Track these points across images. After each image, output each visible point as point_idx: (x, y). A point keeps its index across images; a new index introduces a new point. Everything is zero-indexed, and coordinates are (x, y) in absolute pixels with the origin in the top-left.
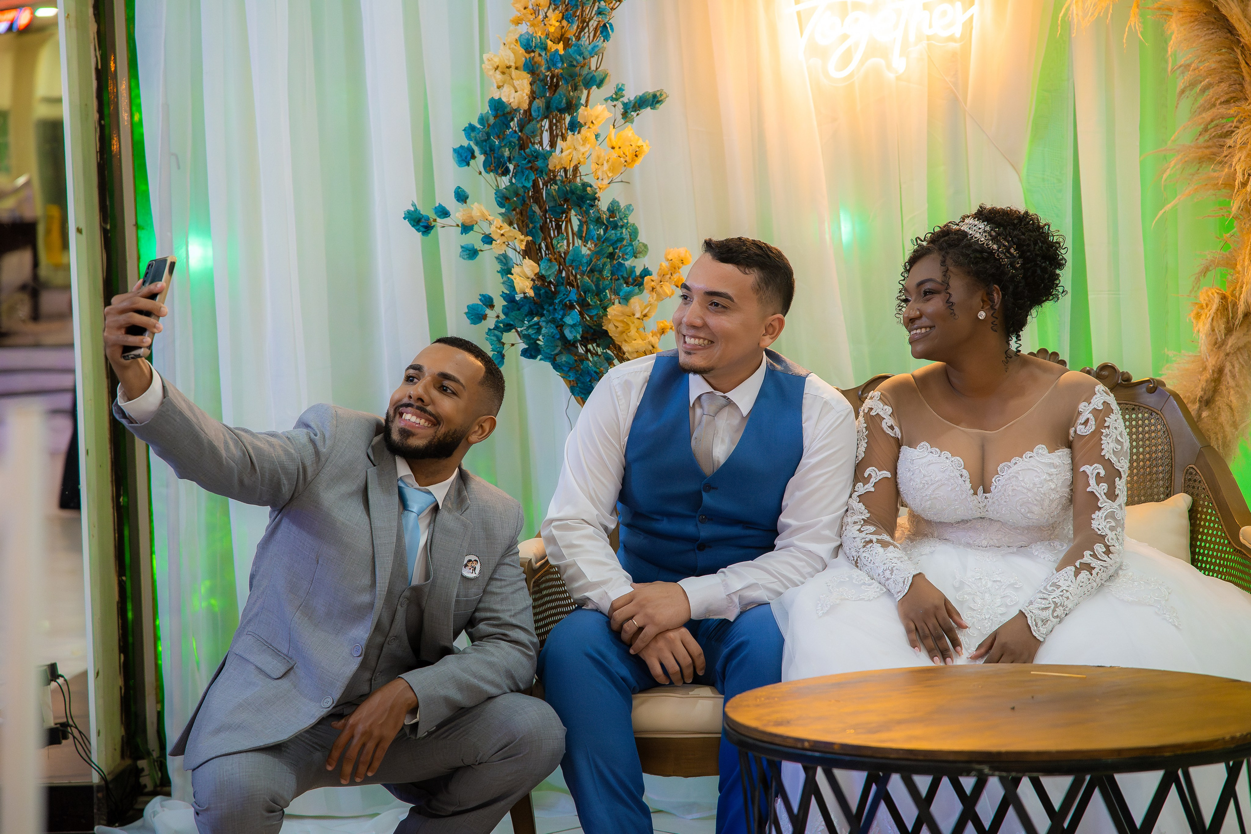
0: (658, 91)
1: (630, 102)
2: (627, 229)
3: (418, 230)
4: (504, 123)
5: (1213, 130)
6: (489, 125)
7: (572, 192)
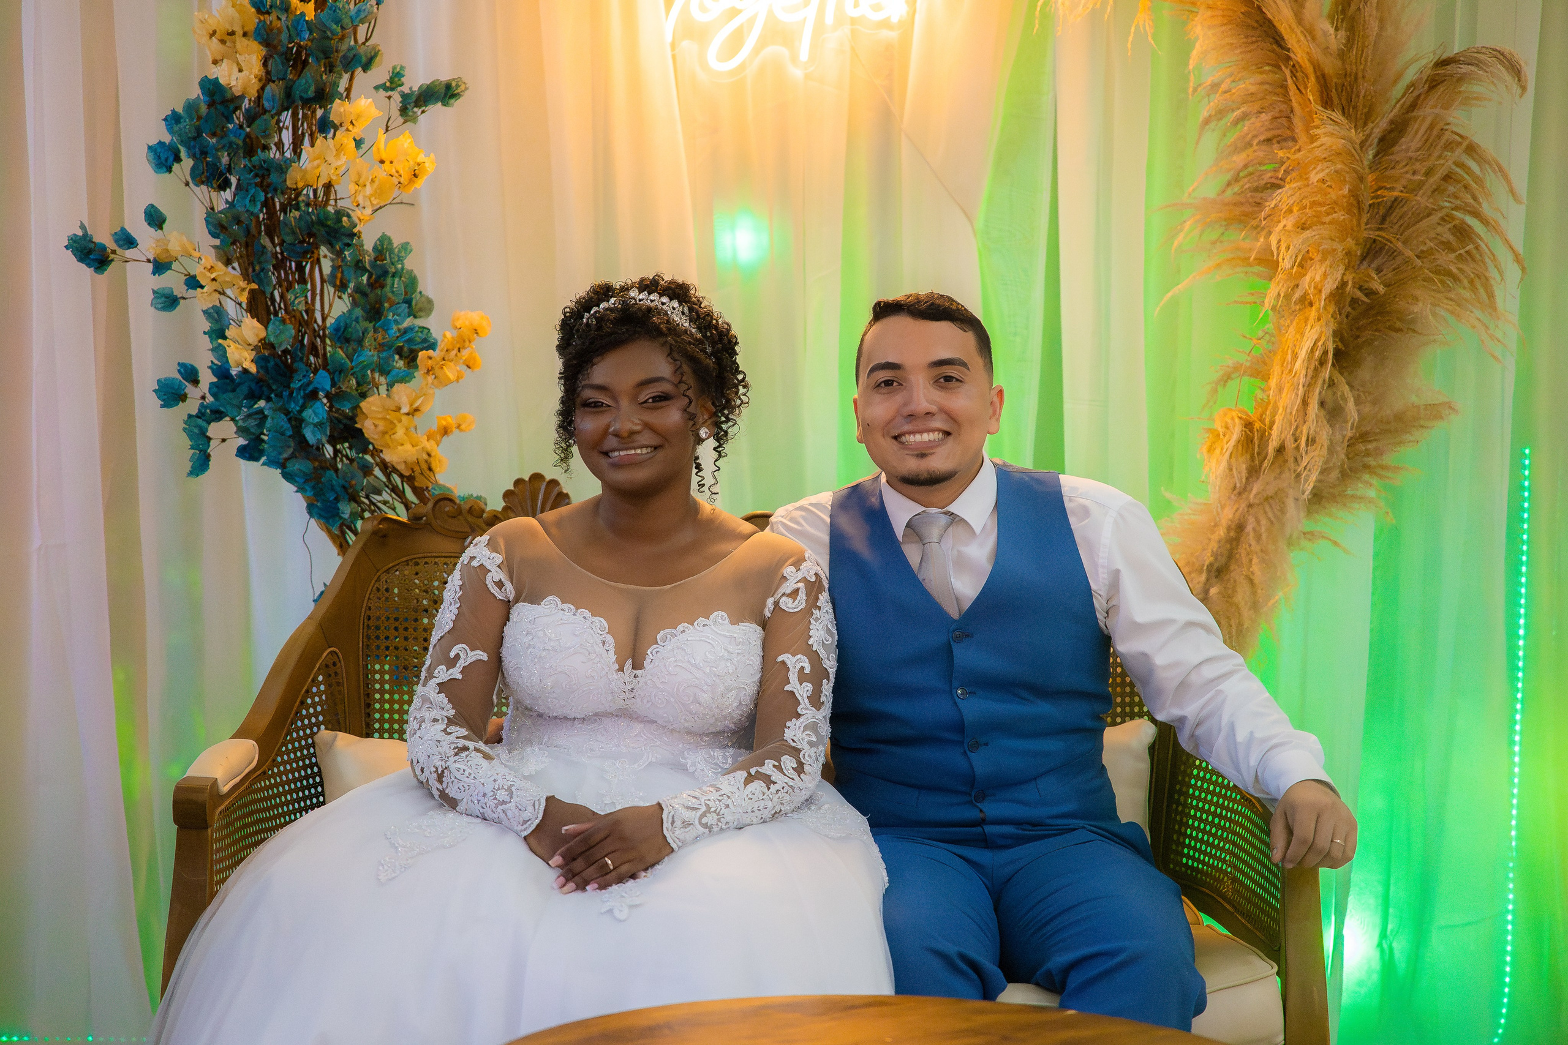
0: (454, 79)
1: (412, 92)
2: (401, 277)
3: (89, 265)
4: (223, 114)
5: (1246, 180)
6: (199, 118)
7: (321, 223)
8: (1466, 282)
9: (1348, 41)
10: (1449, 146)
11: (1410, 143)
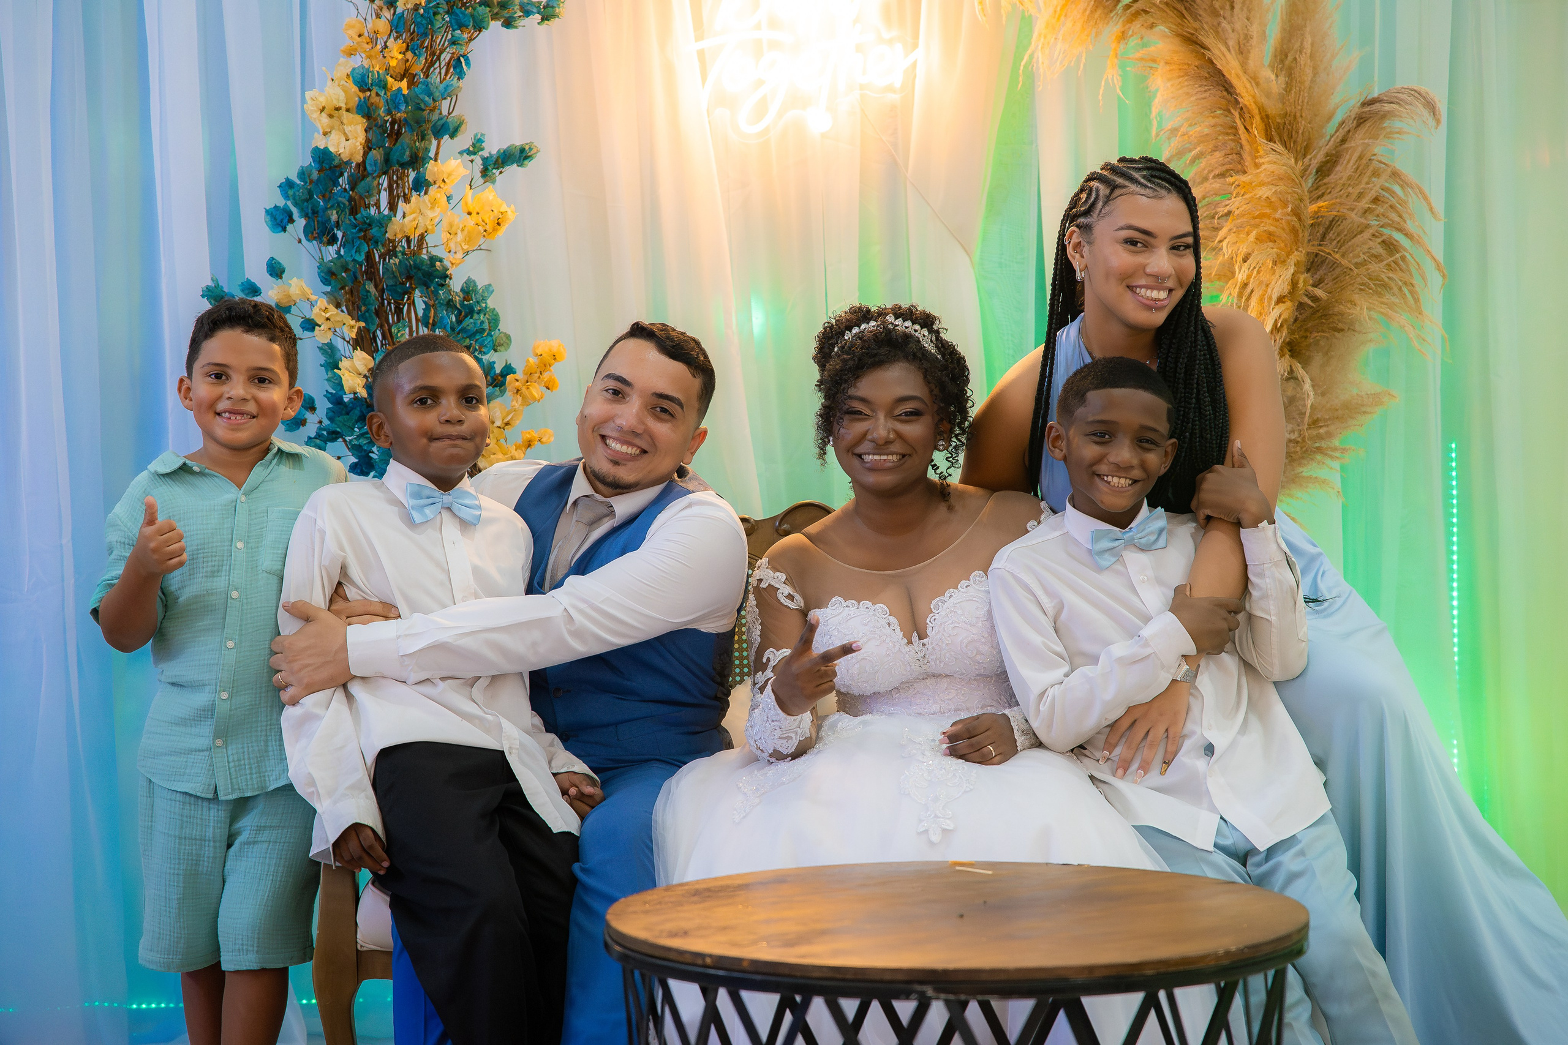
0: (527, 144)
1: (492, 156)
2: (485, 315)
4: (329, 179)
6: (311, 181)
7: (417, 267)
8: (1395, 289)
9: (1287, 86)
10: (1376, 174)
11: (1343, 171)
